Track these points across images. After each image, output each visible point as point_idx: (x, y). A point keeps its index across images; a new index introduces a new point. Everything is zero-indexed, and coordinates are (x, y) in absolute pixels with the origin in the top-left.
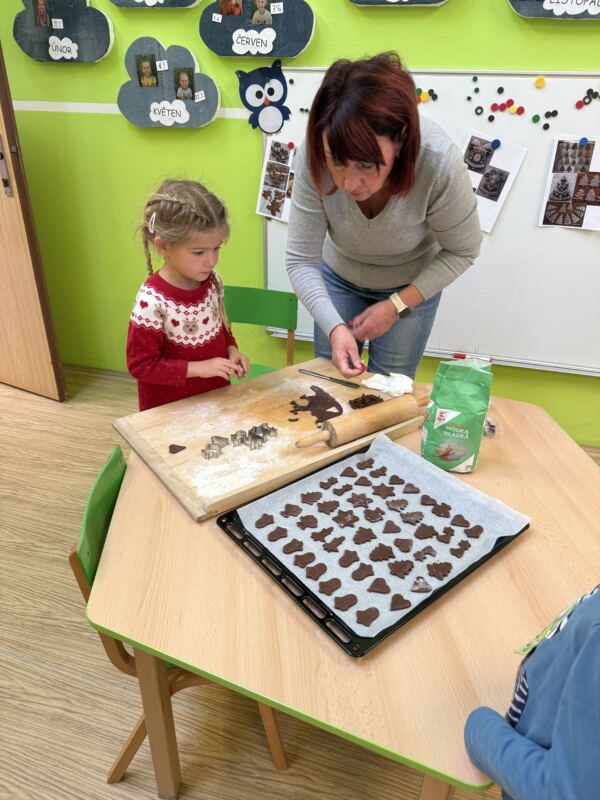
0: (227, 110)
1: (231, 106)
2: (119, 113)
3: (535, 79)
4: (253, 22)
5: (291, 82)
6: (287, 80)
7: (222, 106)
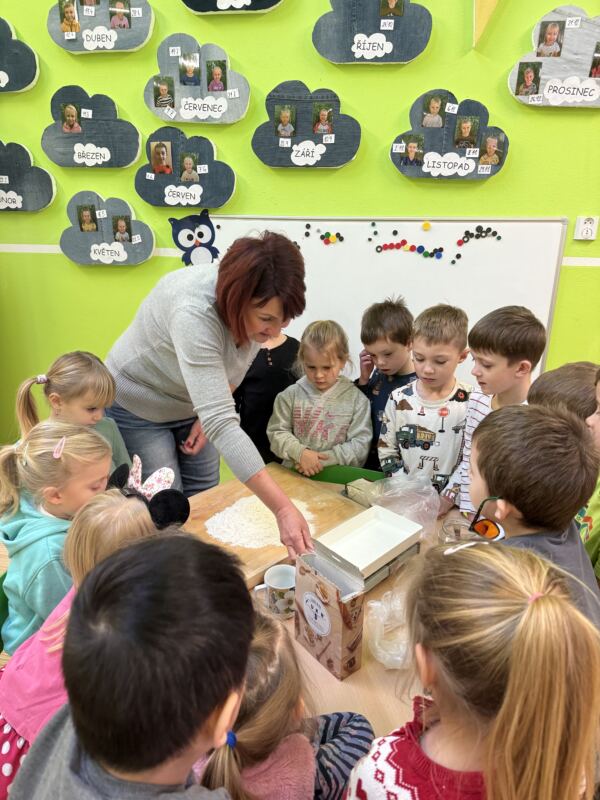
0: (162, 249)
1: (165, 246)
2: (62, 253)
3: (421, 224)
4: (182, 179)
5: (218, 227)
6: (215, 226)
7: (157, 246)
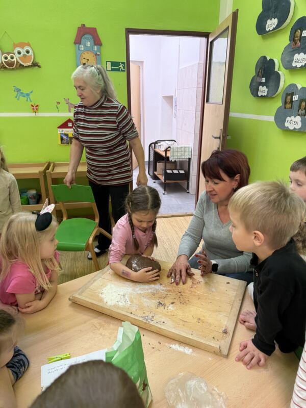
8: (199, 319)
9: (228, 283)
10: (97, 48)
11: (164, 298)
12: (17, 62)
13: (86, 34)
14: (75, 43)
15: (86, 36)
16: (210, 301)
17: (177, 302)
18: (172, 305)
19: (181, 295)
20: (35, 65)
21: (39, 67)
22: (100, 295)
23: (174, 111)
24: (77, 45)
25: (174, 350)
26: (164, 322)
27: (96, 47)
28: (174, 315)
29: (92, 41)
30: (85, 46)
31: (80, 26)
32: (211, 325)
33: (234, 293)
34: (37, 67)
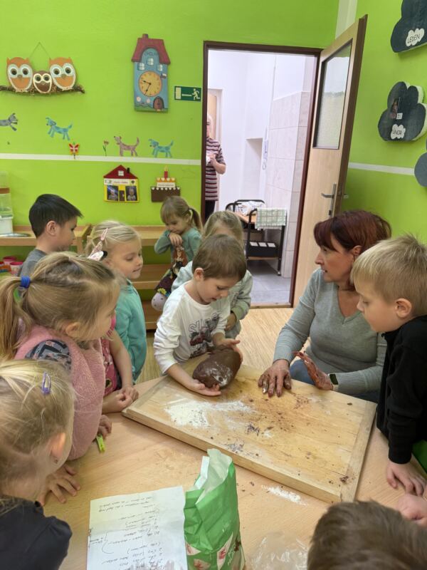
2: (414, 174)
8: (309, 454)
9: (350, 404)
10: (163, 68)
11: (257, 420)
12: (53, 85)
13: (150, 48)
14: (133, 60)
15: (149, 50)
16: (323, 428)
17: (276, 428)
18: (268, 431)
19: (282, 417)
20: (77, 89)
21: (83, 92)
22: (166, 410)
23: (263, 160)
24: (136, 63)
25: (273, 495)
26: (257, 455)
27: (161, 66)
28: (272, 446)
29: (157, 57)
30: (146, 64)
31: (141, 36)
32: (326, 462)
33: (360, 419)
34: (79, 93)
